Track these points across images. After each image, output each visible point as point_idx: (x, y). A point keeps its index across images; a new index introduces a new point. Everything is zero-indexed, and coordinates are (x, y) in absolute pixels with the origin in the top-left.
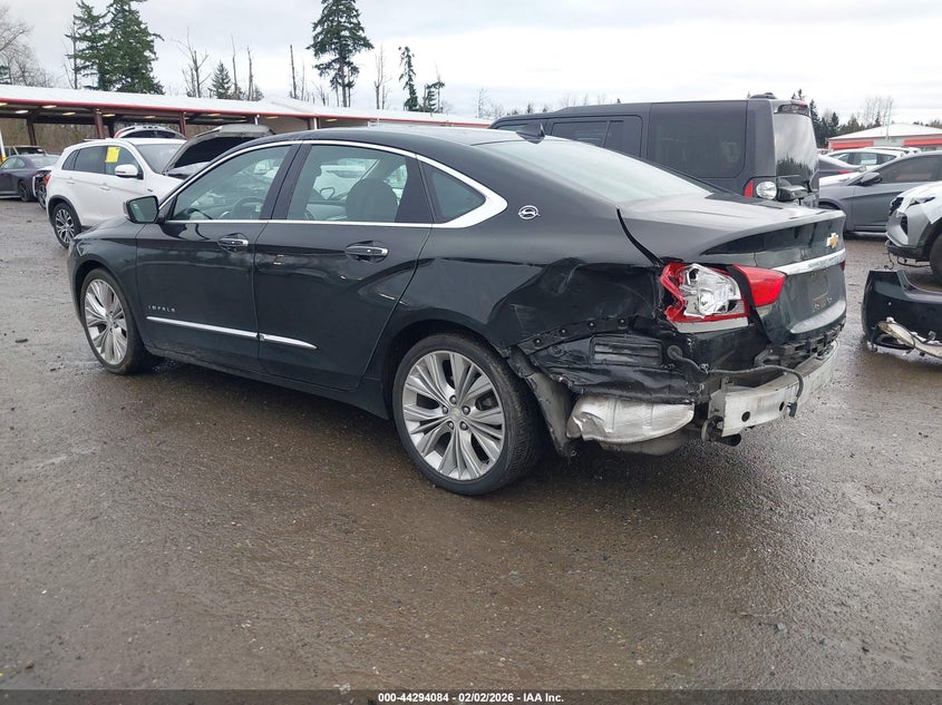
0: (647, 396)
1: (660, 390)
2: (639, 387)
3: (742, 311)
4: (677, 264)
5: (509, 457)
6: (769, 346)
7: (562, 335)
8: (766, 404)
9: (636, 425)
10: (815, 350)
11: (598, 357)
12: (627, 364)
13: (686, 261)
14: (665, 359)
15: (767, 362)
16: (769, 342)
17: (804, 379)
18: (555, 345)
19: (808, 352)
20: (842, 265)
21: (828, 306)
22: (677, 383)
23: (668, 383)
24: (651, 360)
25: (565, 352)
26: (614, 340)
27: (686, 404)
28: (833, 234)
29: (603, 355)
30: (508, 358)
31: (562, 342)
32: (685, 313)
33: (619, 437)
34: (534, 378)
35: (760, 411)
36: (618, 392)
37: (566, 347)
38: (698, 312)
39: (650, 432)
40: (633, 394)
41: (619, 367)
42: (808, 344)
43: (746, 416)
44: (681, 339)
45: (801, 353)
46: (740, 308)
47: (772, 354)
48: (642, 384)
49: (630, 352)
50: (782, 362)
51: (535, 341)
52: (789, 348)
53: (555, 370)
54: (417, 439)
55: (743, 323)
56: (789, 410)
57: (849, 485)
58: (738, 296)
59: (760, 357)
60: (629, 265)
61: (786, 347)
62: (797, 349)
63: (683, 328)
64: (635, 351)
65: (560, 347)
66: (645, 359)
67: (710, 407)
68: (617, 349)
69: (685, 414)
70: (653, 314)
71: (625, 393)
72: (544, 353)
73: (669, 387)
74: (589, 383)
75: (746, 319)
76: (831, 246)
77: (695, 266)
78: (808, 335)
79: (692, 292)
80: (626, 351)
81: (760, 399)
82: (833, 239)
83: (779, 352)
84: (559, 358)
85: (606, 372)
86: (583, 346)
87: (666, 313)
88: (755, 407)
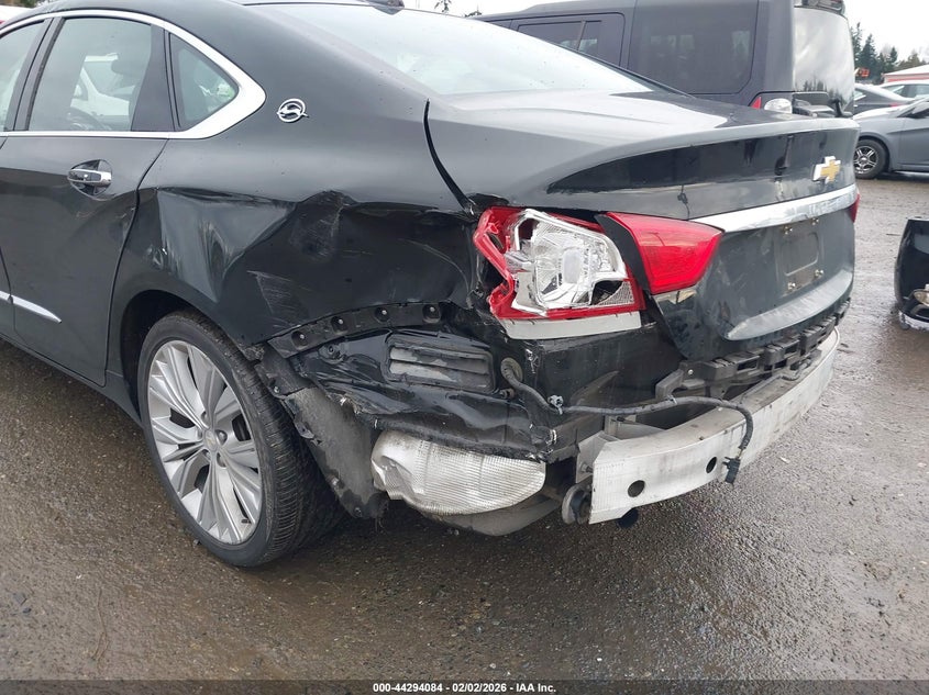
0: (469, 442)
1: (490, 433)
2: (457, 424)
3: (629, 301)
4: (502, 209)
5: (269, 522)
6: (685, 364)
7: (339, 327)
8: (679, 464)
9: (457, 486)
10: (782, 364)
11: (396, 369)
12: (437, 384)
13: (515, 203)
14: (500, 382)
15: (679, 391)
16: (684, 358)
17: (755, 417)
18: (329, 344)
19: (770, 368)
20: (851, 211)
21: (817, 283)
22: (517, 423)
23: (503, 422)
24: (478, 379)
25: (346, 358)
26: (419, 342)
27: (531, 460)
28: (827, 159)
29: (403, 366)
30: (258, 361)
31: (341, 339)
32: (515, 305)
33: (433, 503)
34: (302, 397)
35: (665, 477)
36: (427, 431)
37: (346, 348)
38: (535, 304)
39: (479, 501)
40: (449, 436)
41: (429, 389)
42: (765, 356)
43: (637, 488)
44: (517, 348)
45: (753, 372)
46: (625, 297)
47: (692, 377)
48: (462, 420)
49: (444, 364)
50: (713, 391)
51: (296, 335)
52: (725, 368)
53: (333, 385)
54: (172, 469)
55: (631, 322)
56: (725, 470)
57: (838, 560)
58: (621, 273)
59: (666, 385)
60: (423, 209)
61: (717, 366)
62: (742, 367)
63: (516, 330)
64: (453, 364)
65: (337, 348)
66: (469, 378)
67: (579, 465)
68: (425, 358)
69: (530, 477)
70: (469, 302)
71: (437, 433)
72: (314, 355)
73: (506, 428)
74: (382, 411)
75: (636, 315)
76: (822, 180)
77: (530, 214)
78: (766, 341)
79: (525, 265)
80: (438, 362)
81: (665, 458)
82: (827, 167)
83: (704, 372)
84: (334, 366)
85: (406, 396)
86: (372, 347)
87: (489, 300)
88: (655, 471)
